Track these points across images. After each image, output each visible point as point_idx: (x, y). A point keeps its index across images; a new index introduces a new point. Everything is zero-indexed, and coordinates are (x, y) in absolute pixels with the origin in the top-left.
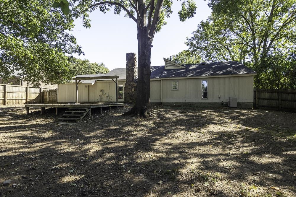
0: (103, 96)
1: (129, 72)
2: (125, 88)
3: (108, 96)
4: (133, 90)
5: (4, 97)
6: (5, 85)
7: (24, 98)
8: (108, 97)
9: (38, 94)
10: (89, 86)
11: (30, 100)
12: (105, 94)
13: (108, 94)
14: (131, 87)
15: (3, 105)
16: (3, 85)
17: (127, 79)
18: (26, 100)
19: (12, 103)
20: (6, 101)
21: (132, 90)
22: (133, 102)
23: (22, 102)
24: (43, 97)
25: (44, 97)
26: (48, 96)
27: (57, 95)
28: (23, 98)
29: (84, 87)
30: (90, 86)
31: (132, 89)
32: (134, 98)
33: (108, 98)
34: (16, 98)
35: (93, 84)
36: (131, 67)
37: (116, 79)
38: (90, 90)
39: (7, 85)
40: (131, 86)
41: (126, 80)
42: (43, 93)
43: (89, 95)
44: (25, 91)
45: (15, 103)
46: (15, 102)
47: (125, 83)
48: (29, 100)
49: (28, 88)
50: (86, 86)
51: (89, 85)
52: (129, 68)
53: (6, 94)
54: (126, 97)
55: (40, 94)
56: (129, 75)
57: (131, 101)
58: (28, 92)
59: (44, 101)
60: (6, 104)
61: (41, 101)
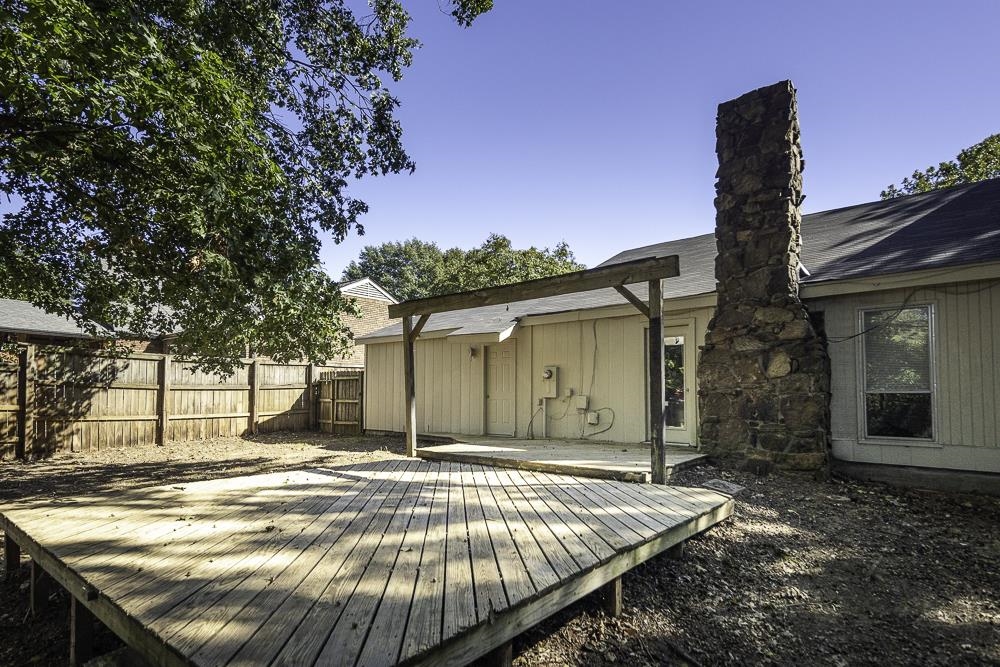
0: (559, 407)
1: (743, 236)
2: (708, 352)
3: (588, 403)
4: (780, 366)
5: (160, 410)
6: (164, 358)
7: (242, 409)
8: (587, 410)
9: (298, 393)
10: (486, 348)
11: (266, 418)
12: (572, 392)
13: (586, 392)
14: (751, 346)
15: (154, 444)
16: (155, 356)
17: (722, 291)
18: (251, 418)
19: (191, 433)
20: (167, 425)
21: (766, 367)
22: (784, 460)
23: (233, 430)
24: (317, 402)
25: (320, 403)
26: (333, 400)
27: (362, 394)
28: (236, 410)
29: (466, 354)
30: (492, 349)
31: (766, 357)
32: (789, 430)
33: (591, 417)
34: (208, 410)
35: (505, 335)
36: (756, 193)
37: (655, 287)
38: (492, 371)
39: (169, 359)
40: (761, 338)
41: (714, 301)
42: (319, 385)
43: (487, 397)
44: (247, 381)
45: (203, 435)
46: (202, 429)
47: (711, 315)
48: (261, 420)
49: (257, 366)
50: (474, 352)
51: (486, 340)
52: (738, 208)
53: (168, 395)
54: (718, 421)
55: (307, 391)
56: (741, 258)
57: (759, 454)
58: (257, 386)
59: (321, 421)
60: (166, 441)
61: (311, 423)
